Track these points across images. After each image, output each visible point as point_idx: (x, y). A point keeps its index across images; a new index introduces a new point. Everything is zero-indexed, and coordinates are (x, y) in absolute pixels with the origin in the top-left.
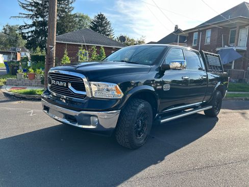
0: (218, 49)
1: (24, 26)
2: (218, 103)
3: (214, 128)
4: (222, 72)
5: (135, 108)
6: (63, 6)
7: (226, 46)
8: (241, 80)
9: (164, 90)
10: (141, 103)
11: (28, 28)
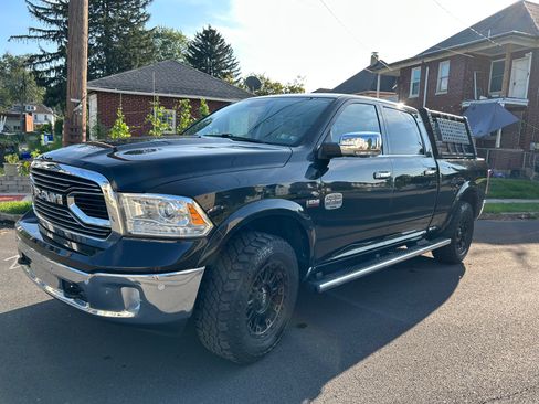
0: (465, 104)
1: (41, 57)
2: (464, 231)
3: (454, 294)
4: (474, 157)
5: (245, 258)
6: (125, 12)
7: (482, 98)
8: (515, 173)
9: (328, 207)
10: (263, 244)
11: (50, 61)
